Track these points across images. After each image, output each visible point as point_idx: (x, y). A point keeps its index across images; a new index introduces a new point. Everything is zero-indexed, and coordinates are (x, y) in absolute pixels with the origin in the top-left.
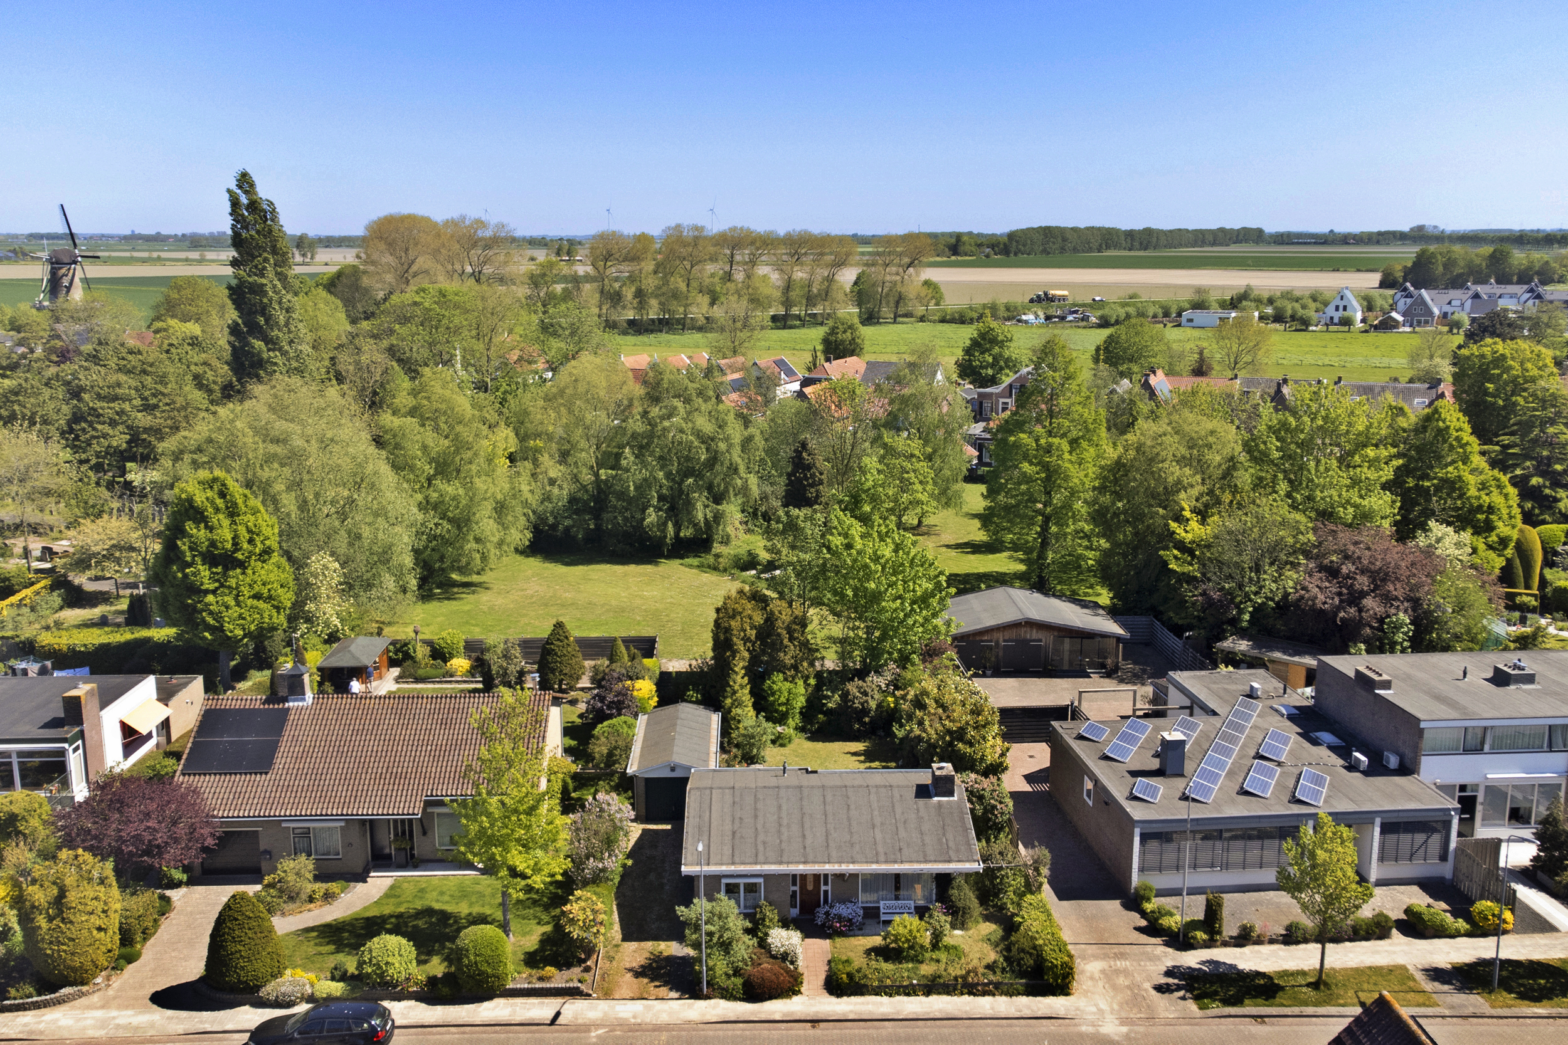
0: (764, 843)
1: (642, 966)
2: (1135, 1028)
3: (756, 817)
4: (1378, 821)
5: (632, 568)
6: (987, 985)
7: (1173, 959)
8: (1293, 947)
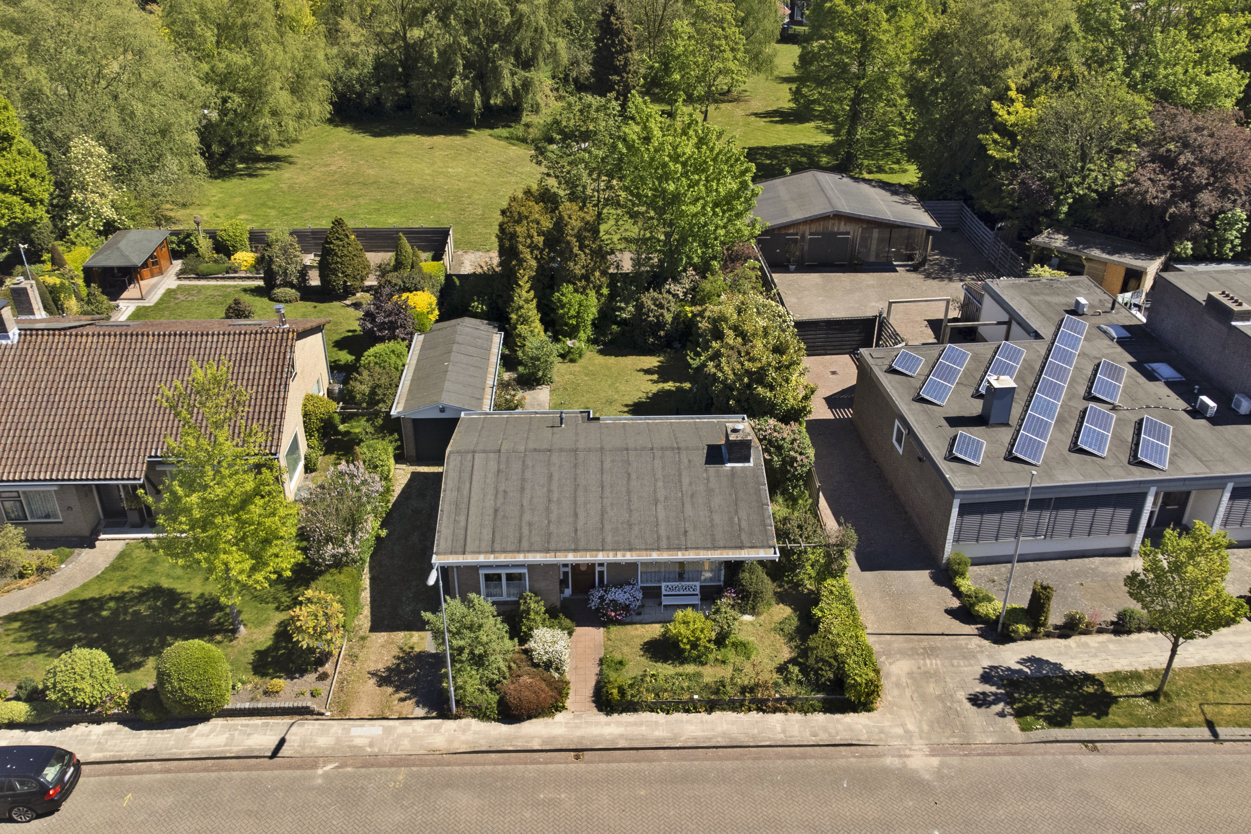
0: (530, 524)
1: (388, 669)
2: (948, 760)
3: (523, 489)
4: (1230, 486)
5: (439, 140)
6: (777, 700)
7: (990, 657)
8: (1124, 638)
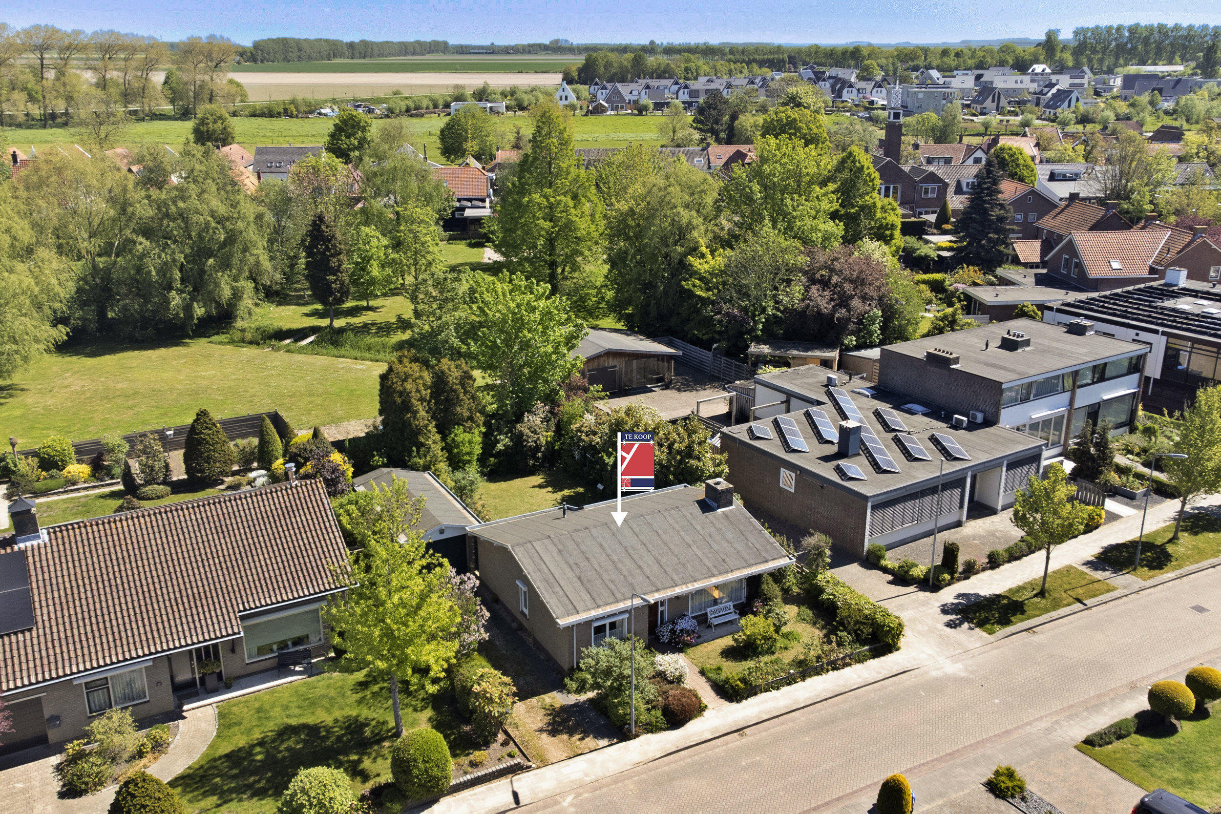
1: (549, 724)
2: (965, 662)
3: (588, 559)
4: (1005, 463)
6: (843, 658)
7: (937, 600)
8: (997, 570)
